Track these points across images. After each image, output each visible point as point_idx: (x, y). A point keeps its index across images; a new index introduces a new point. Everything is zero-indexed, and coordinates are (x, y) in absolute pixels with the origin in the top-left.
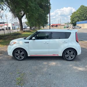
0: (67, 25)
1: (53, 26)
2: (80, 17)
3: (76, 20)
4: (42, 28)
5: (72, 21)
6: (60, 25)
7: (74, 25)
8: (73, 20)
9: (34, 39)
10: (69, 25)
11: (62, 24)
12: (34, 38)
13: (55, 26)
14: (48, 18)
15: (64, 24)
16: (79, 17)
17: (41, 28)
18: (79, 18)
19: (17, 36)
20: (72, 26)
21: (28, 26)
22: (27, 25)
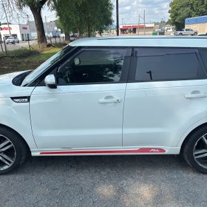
0: (160, 28)
1: (125, 30)
2: (194, 6)
3: (183, 13)
4: (98, 35)
5: (173, 17)
6: (142, 27)
7: (179, 26)
8: (176, 15)
9: (53, 86)
10: (166, 28)
11: (147, 26)
12: (50, 79)
13: (130, 32)
14: (111, 8)
15: (153, 25)
16: (192, 5)
17: (94, 36)
18: (192, 8)
19: (26, 60)
20: (171, 30)
21: (62, 32)
22: (60, 30)
